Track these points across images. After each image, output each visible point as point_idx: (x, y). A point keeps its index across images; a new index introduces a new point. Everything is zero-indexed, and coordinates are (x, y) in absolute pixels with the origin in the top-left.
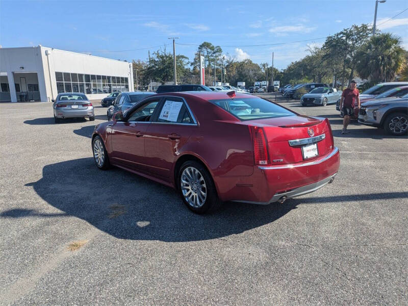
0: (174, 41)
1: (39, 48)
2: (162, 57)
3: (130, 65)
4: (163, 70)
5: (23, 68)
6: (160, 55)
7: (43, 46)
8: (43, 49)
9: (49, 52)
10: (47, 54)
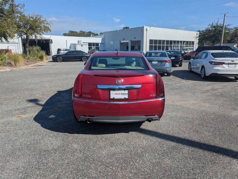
0: (225, 15)
1: (143, 27)
2: (214, 27)
3: (197, 33)
4: (214, 35)
5: (135, 38)
6: (214, 25)
7: (145, 26)
8: (145, 28)
9: (148, 29)
10: (147, 30)
